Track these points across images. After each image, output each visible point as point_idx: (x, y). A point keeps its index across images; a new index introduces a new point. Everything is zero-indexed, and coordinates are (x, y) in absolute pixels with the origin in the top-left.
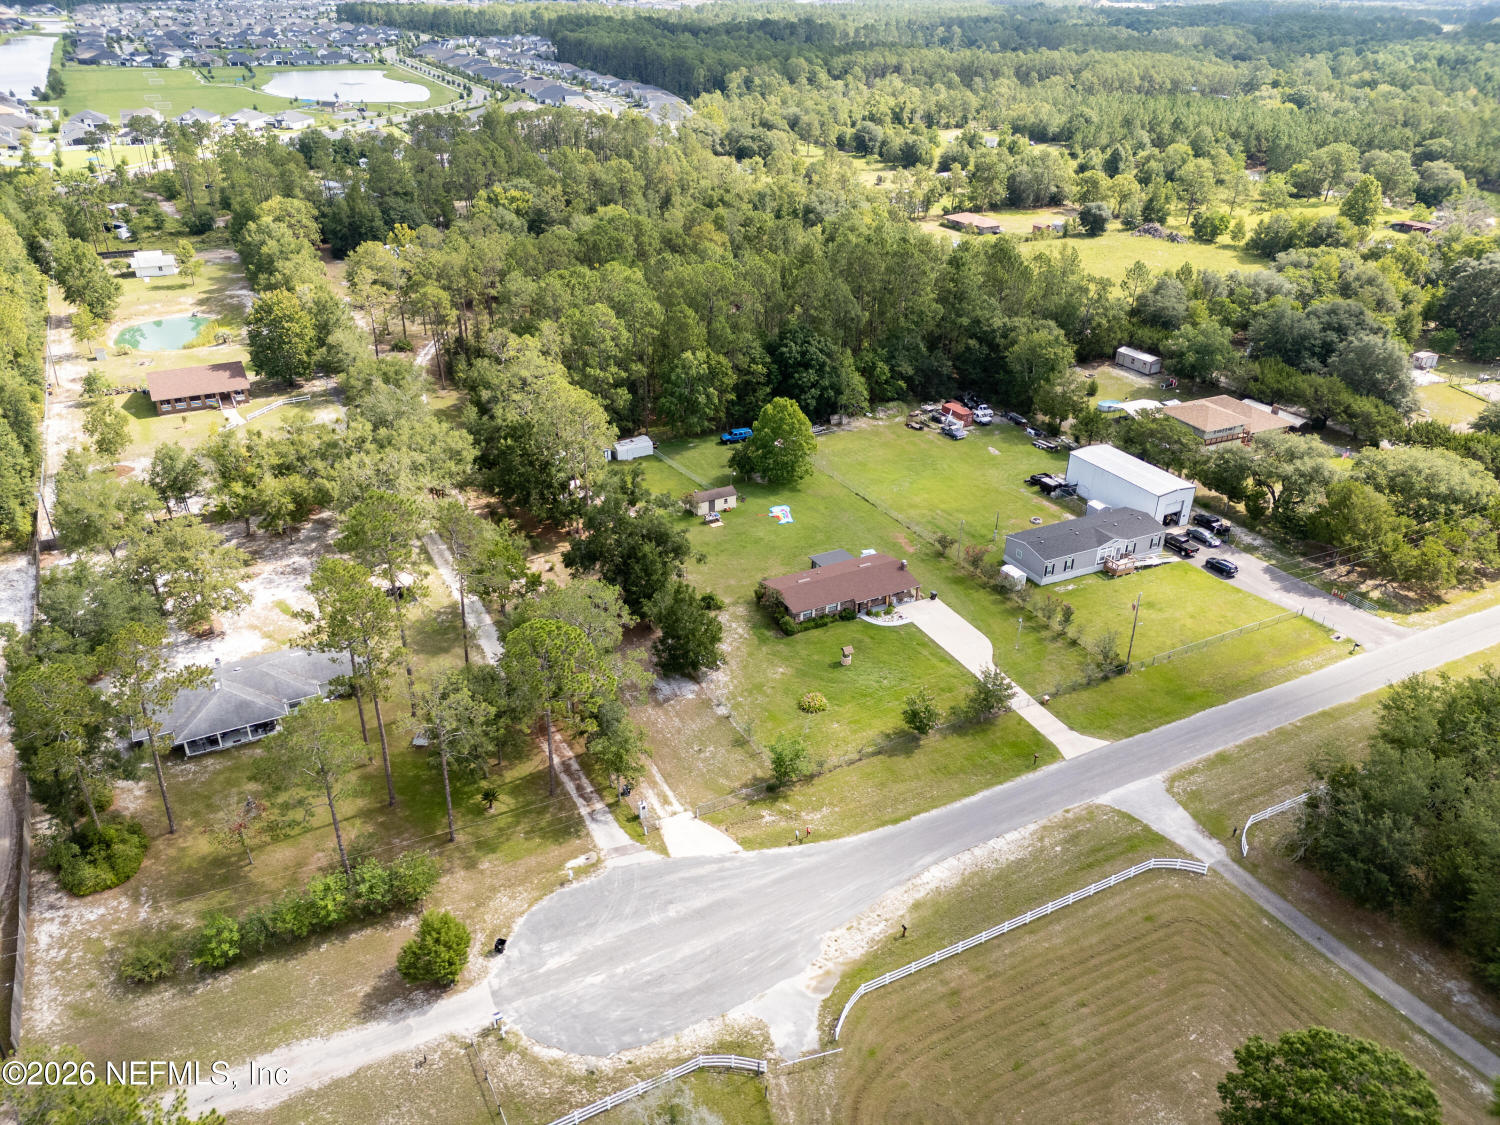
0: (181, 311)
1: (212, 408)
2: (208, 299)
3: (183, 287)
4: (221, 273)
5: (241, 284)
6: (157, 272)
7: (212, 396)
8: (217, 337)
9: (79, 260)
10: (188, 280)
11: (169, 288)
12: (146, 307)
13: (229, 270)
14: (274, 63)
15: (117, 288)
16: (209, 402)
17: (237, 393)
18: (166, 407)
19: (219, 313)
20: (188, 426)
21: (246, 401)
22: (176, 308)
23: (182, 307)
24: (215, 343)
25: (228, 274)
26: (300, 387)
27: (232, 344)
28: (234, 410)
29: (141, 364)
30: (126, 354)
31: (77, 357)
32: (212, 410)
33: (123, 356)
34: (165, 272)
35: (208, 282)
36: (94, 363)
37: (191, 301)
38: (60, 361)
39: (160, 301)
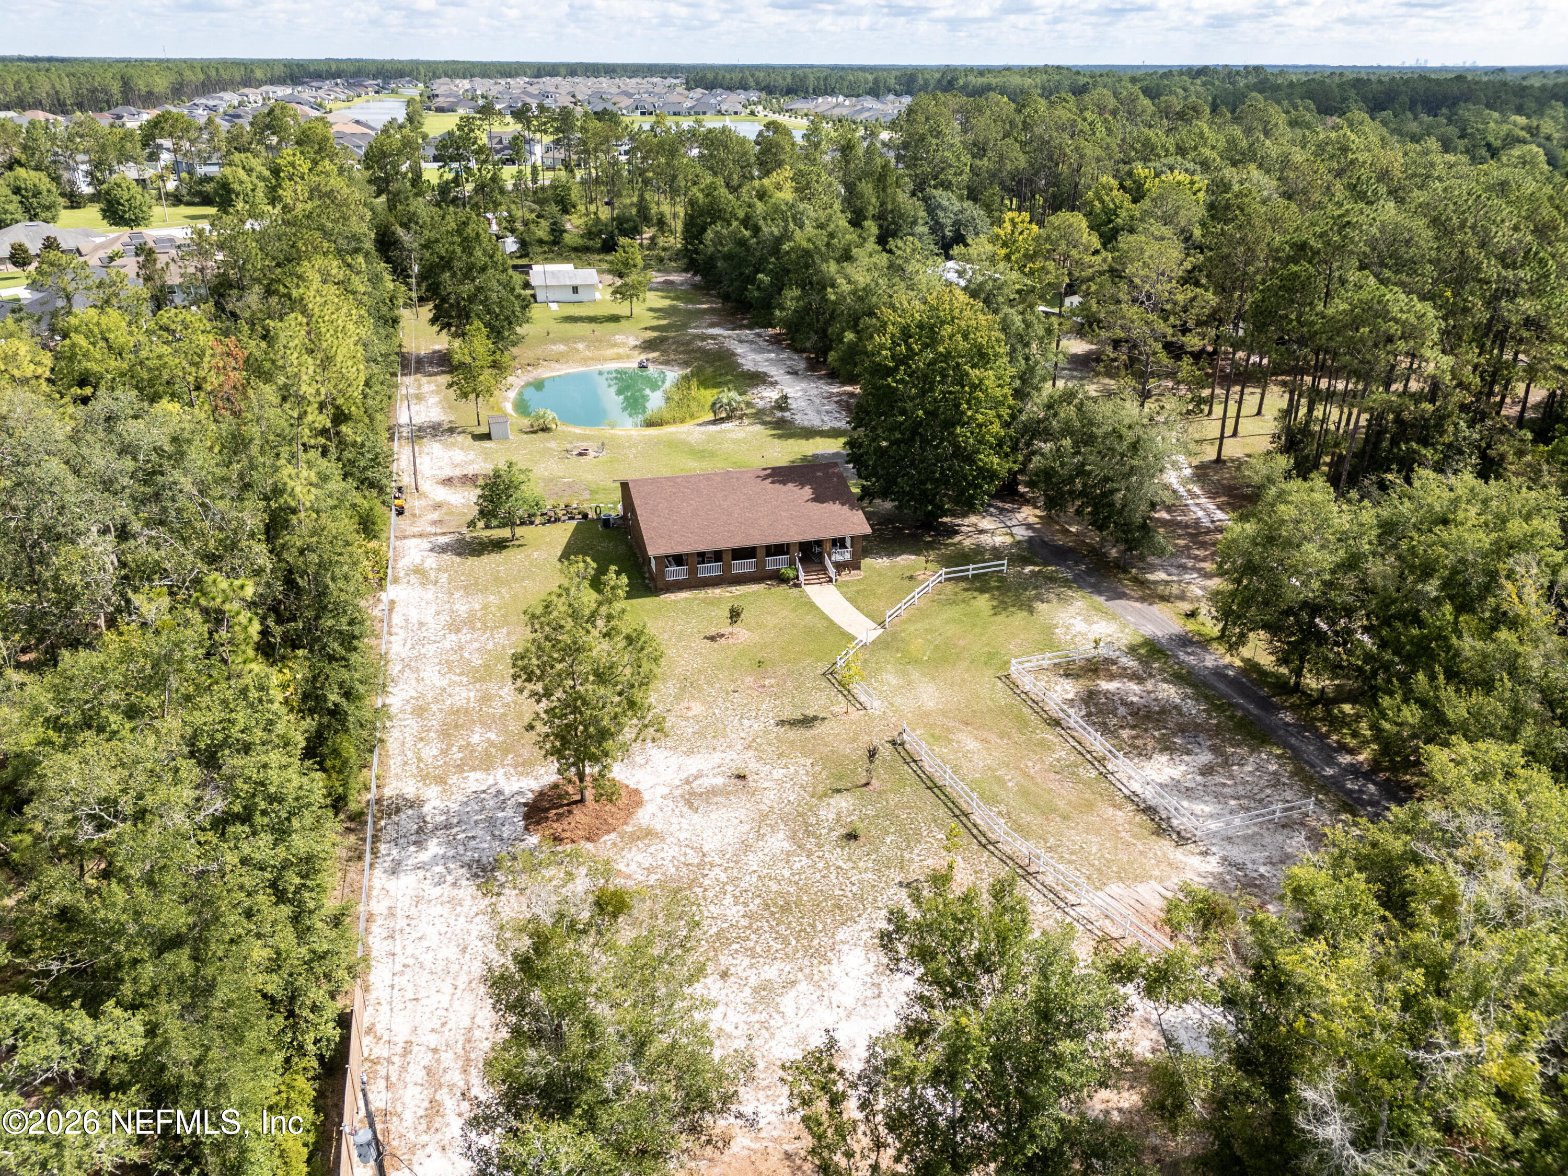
0: (619, 358)
1: (779, 578)
2: (662, 340)
3: (615, 319)
4: (668, 303)
5: (708, 319)
6: (569, 296)
7: (785, 549)
8: (709, 406)
10: (622, 309)
11: (592, 320)
12: (562, 348)
13: (677, 298)
14: (638, 114)
16: (772, 563)
17: (839, 543)
18: (674, 573)
19: (686, 364)
20: (742, 634)
21: (854, 565)
22: (610, 352)
23: (621, 351)
24: (711, 417)
25: (681, 305)
26: (952, 531)
27: (746, 421)
28: (831, 588)
29: (580, 454)
30: (545, 429)
31: (451, 430)
32: (784, 587)
33: (541, 434)
34: (582, 296)
35: (652, 314)
36: (487, 444)
37: (633, 342)
38: (421, 438)
39: (582, 339)
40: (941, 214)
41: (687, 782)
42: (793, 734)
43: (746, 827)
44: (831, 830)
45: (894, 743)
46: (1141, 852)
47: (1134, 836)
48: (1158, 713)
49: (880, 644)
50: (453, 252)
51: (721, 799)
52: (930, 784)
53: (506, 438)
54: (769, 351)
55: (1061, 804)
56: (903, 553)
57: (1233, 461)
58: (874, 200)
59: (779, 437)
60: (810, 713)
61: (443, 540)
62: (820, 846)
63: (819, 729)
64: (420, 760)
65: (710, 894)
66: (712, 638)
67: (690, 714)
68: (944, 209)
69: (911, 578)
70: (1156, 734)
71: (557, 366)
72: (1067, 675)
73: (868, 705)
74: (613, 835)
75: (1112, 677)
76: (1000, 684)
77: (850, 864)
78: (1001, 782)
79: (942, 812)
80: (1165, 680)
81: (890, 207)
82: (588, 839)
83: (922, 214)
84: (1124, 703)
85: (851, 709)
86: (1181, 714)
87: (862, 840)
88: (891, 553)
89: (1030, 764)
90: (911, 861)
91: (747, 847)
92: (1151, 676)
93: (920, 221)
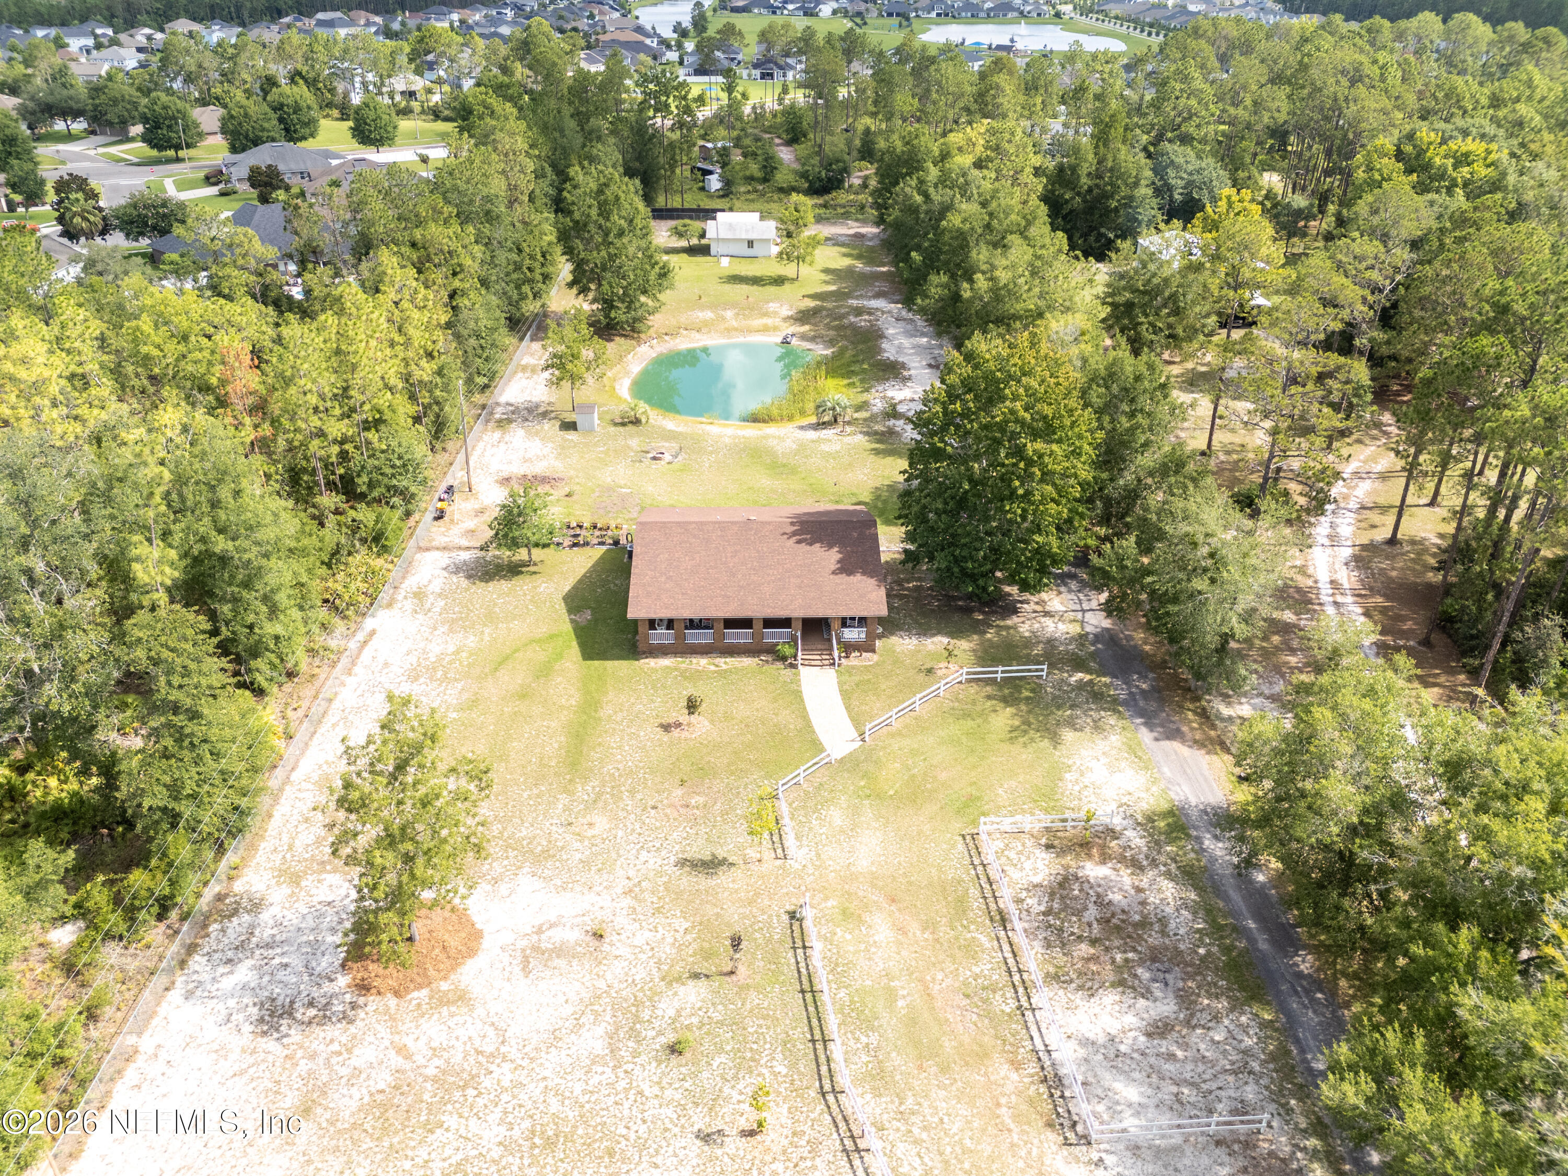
0: (765, 329)
2: (815, 311)
3: (779, 281)
4: (847, 262)
5: (879, 285)
6: (745, 250)
7: (785, 623)
8: (820, 408)
9: (605, 213)
10: (789, 270)
11: (756, 281)
12: (709, 315)
13: (859, 257)
14: (933, 15)
15: (664, 274)
16: (772, 636)
18: (661, 636)
19: (831, 342)
20: (700, 726)
21: (867, 647)
22: (758, 322)
23: (769, 321)
24: (813, 420)
25: (859, 265)
26: (1012, 609)
27: (848, 429)
28: (830, 674)
29: (654, 458)
30: (636, 422)
31: (545, 415)
32: (780, 665)
33: (630, 428)
34: (757, 250)
35: (823, 277)
36: (571, 436)
37: (786, 311)
38: (510, 421)
39: (733, 305)
40: (1171, 173)
41: (539, 931)
42: (687, 881)
43: (569, 1010)
44: (660, 1033)
45: (792, 915)
46: (1013, 1145)
47: (1016, 1118)
48: (1136, 925)
49: (850, 763)
50: (588, 216)
51: (561, 963)
52: (806, 986)
53: (591, 430)
54: (923, 335)
55: (948, 1045)
56: (939, 633)
57: (1413, 542)
58: (1091, 156)
59: (877, 452)
60: (721, 853)
61: (465, 556)
62: (635, 1054)
63: (723, 878)
64: (291, 848)
65: (480, 1101)
66: (666, 728)
67: (590, 833)
68: (1178, 168)
69: (930, 671)
70: (1119, 957)
71: (697, 336)
72: (1049, 847)
73: (790, 852)
74: (424, 992)
75: (1105, 859)
76: (961, 846)
77: (656, 1090)
78: (891, 996)
79: (800, 1033)
80: (1168, 875)
81: (1110, 164)
82: (397, 994)
83: (1148, 173)
84: (1100, 902)
85: (768, 855)
86: (1163, 933)
87: (688, 1055)
88: (924, 631)
89: (940, 976)
90: (727, 1099)
91: (555, 1038)
92: (1154, 863)
93: (1143, 182)
